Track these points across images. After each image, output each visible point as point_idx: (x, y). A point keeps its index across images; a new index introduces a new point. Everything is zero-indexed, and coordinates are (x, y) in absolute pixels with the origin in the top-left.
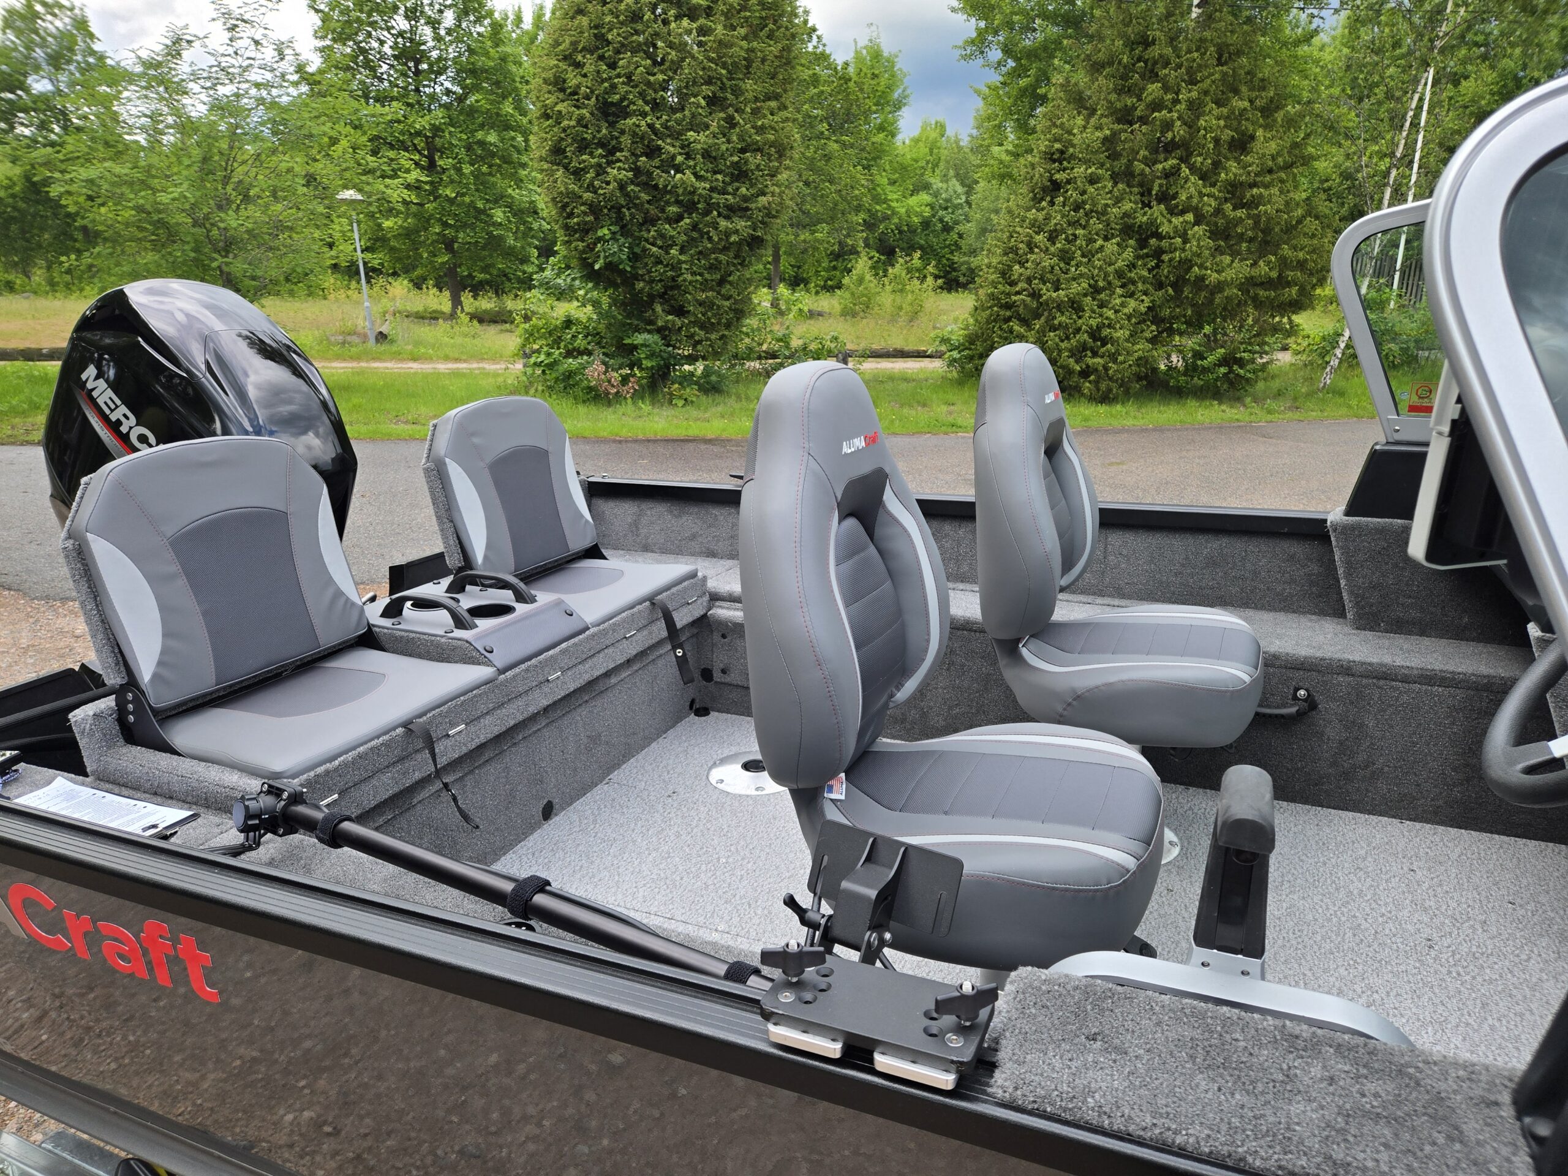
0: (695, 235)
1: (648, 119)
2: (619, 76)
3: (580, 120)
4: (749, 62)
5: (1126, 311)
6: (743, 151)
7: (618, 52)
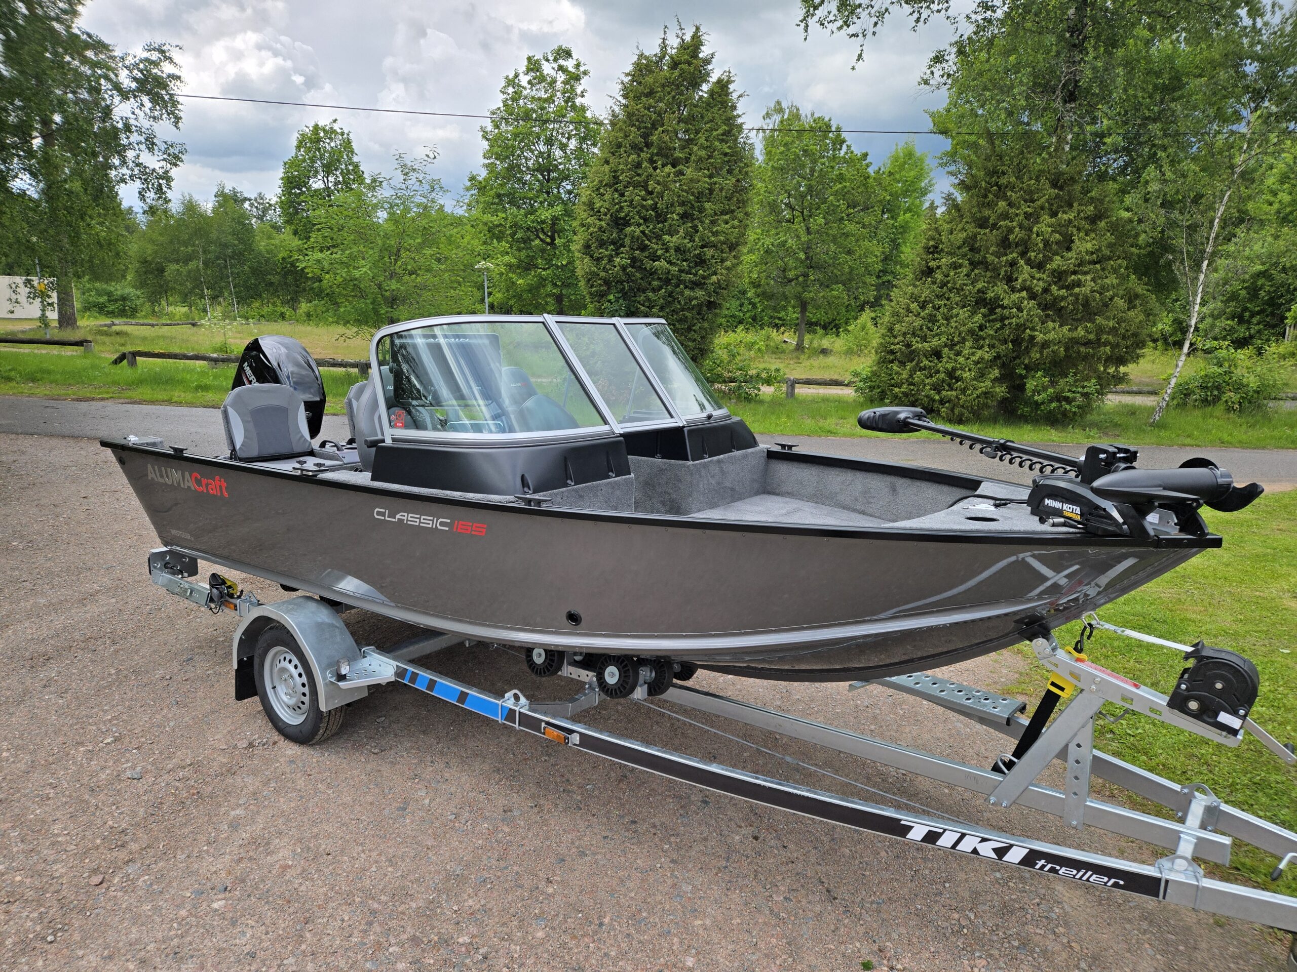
0: (670, 299)
1: (641, 228)
2: (626, 201)
3: (600, 228)
4: (711, 191)
5: (973, 358)
6: (703, 247)
7: (626, 187)
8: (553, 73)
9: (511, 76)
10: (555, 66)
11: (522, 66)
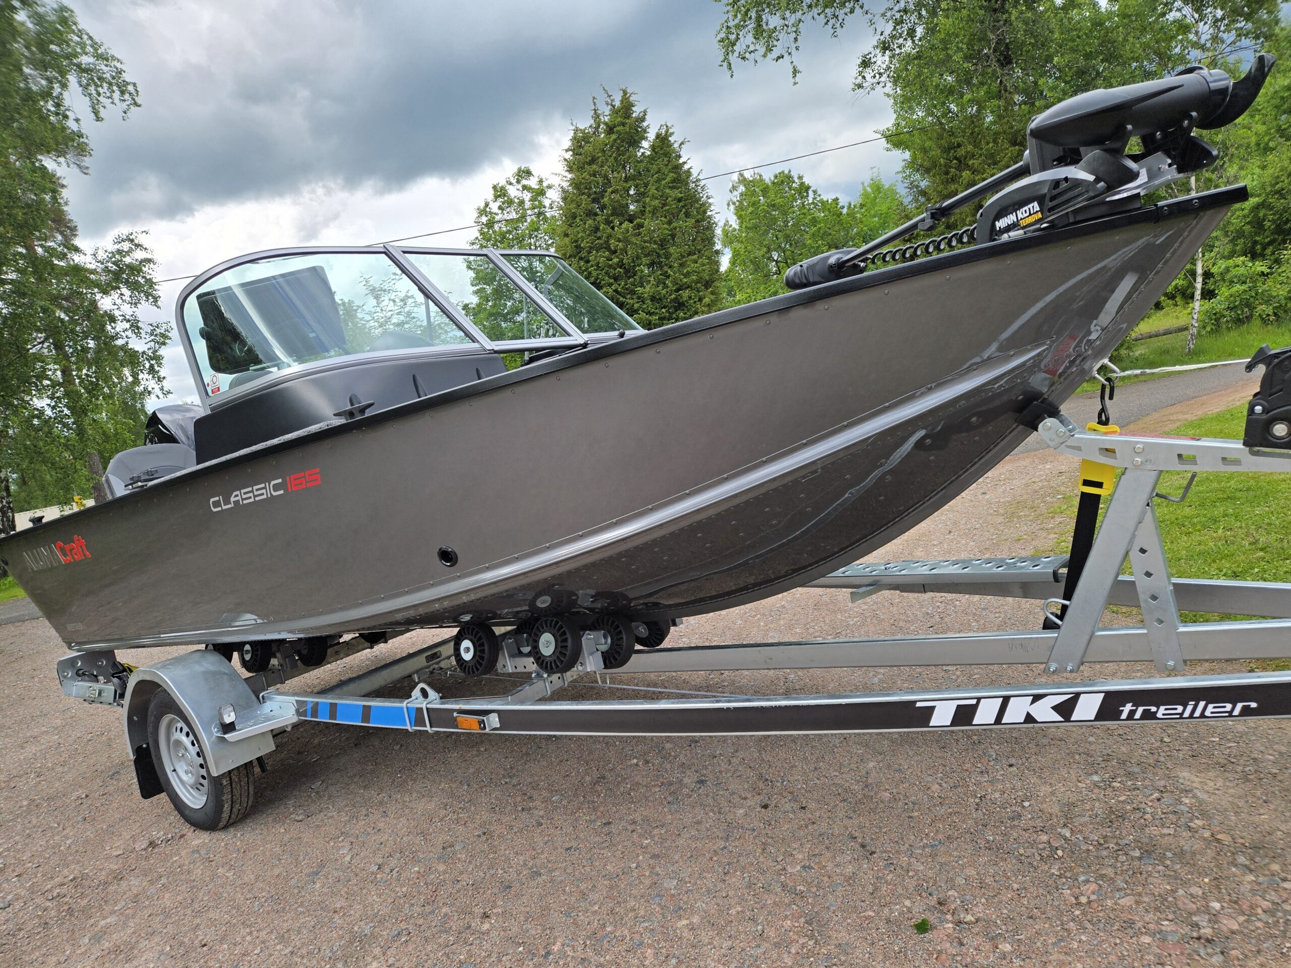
1: (613, 287)
2: (592, 266)
4: (673, 236)
6: (678, 290)
7: (589, 252)
8: (519, 194)
9: (482, 205)
10: (520, 187)
11: (490, 195)
